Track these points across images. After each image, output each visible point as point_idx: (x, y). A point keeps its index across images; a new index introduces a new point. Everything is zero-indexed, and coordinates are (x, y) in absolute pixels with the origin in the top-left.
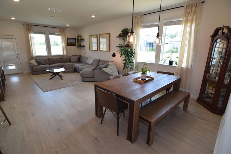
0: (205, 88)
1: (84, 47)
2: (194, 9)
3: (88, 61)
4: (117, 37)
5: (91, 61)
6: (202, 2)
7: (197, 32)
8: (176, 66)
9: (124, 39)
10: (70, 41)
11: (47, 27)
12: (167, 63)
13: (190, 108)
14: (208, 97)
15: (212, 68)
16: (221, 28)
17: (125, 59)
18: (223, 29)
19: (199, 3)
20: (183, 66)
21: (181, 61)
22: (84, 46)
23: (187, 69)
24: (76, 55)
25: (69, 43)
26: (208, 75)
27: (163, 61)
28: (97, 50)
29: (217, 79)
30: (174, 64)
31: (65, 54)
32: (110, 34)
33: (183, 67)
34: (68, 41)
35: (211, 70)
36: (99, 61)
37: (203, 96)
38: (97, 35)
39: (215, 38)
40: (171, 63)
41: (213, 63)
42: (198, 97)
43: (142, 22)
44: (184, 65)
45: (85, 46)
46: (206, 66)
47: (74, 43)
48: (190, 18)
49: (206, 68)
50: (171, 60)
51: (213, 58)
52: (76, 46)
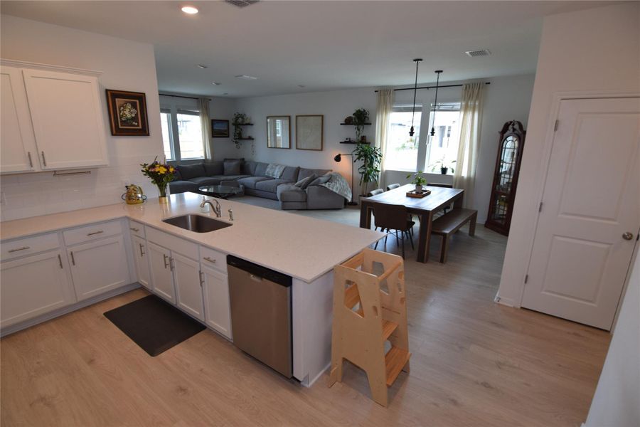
0: (495, 205)
1: (251, 141)
2: (476, 91)
3: (269, 171)
4: (341, 124)
5: (277, 171)
6: (487, 83)
7: (481, 125)
8: (452, 176)
9: (359, 130)
10: (217, 127)
11: (173, 96)
12: (438, 172)
13: (479, 233)
14: (500, 219)
15: (503, 175)
16: (511, 122)
17: (364, 166)
18: (513, 125)
19: (483, 84)
20: (462, 175)
21: (460, 167)
22: (250, 138)
23: (469, 179)
24: (233, 159)
25: (217, 131)
26: (498, 186)
27: (432, 168)
28: (290, 148)
29: (509, 190)
30: (449, 173)
31: (209, 157)
32: (322, 116)
33: (463, 177)
34: (215, 128)
35: (502, 179)
36: (298, 169)
37: (492, 217)
38: (290, 117)
39: (505, 135)
40: (444, 170)
41: (503, 170)
42: (485, 220)
43: (394, 102)
44: (465, 174)
45: (253, 139)
46: (495, 174)
47: (225, 131)
48: (471, 103)
49: (495, 177)
50: (444, 167)
51: (503, 162)
52: (228, 137)
